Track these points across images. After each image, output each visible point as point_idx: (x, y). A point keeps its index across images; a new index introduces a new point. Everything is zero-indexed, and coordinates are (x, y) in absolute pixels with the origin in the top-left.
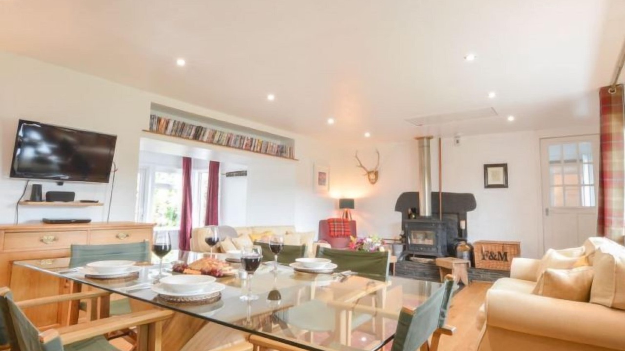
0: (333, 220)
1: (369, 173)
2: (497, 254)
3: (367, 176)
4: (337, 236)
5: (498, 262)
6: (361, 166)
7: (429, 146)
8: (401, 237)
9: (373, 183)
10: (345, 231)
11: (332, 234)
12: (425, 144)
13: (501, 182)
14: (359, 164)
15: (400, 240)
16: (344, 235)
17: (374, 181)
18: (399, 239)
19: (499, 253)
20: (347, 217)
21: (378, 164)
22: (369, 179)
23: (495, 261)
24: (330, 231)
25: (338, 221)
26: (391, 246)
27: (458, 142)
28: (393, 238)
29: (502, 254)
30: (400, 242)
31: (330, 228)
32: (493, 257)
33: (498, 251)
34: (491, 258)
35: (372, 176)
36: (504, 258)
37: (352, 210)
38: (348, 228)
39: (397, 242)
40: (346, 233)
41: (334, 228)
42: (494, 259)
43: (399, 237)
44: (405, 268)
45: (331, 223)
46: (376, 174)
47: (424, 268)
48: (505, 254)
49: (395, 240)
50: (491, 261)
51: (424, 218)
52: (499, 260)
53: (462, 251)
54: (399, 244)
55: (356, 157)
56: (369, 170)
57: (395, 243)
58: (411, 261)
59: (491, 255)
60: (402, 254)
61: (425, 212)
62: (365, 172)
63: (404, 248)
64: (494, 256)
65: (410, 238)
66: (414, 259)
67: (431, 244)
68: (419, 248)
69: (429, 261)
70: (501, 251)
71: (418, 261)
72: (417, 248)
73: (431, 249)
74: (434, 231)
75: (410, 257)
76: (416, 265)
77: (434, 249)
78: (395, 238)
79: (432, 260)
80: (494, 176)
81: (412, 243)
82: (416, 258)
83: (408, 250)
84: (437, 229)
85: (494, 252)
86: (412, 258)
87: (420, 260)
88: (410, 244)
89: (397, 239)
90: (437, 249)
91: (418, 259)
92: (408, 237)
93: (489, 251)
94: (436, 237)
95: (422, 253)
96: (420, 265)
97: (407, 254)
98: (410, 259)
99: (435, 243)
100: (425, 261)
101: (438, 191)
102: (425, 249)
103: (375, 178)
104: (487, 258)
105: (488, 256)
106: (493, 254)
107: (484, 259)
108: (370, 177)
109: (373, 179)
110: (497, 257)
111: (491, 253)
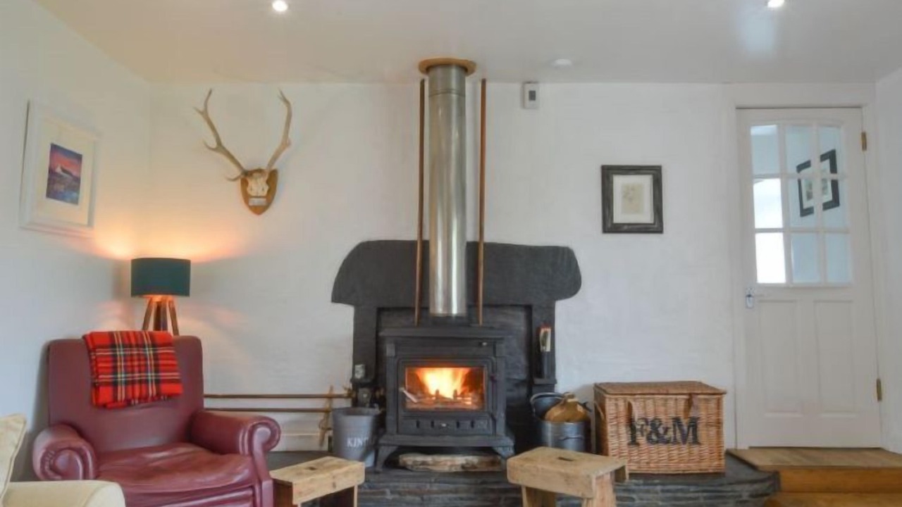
0: (110, 340)
1: (246, 176)
2: (670, 424)
3: (237, 185)
4: (128, 403)
5: (672, 447)
6: (220, 148)
7: (461, 94)
8: (350, 386)
9: (259, 210)
10: (158, 382)
11: (105, 394)
12: (454, 84)
13: (647, 217)
14: (214, 144)
15: (350, 395)
16: (158, 395)
17: (263, 201)
18: (344, 392)
19: (676, 420)
20: (160, 324)
21: (286, 143)
22: (246, 197)
23: (663, 447)
24: (96, 387)
25: (130, 340)
27: (533, 96)
28: (326, 392)
29: (684, 422)
31: (95, 372)
32: (658, 434)
33: (673, 415)
34: (654, 437)
35: (258, 187)
36: (691, 437)
37: (179, 302)
38: (171, 368)
40: (166, 388)
41: (115, 370)
42: (662, 440)
44: (389, 497)
45: (100, 353)
46: (273, 179)
47: (456, 492)
48: (694, 424)
49: (330, 397)
50: (654, 447)
51: (446, 320)
52: (675, 442)
53: (559, 422)
54: (348, 412)
55: (204, 114)
56: (247, 165)
58: (404, 468)
59: (655, 430)
61: (448, 302)
62: (236, 172)
63: (379, 426)
64: (661, 431)
65: (402, 389)
66: (415, 462)
67: (475, 407)
68: (433, 423)
69: (464, 462)
70: (682, 416)
71: (429, 467)
72: (425, 423)
73: (472, 425)
74: (485, 365)
75: (401, 456)
76: (423, 484)
77: (483, 424)
78: (332, 388)
79: (473, 459)
80: (631, 199)
81: (409, 406)
82: (420, 458)
83: (398, 432)
84: (495, 357)
85: (662, 417)
86: (409, 459)
87: (436, 463)
88: (402, 413)
89: (336, 392)
90: (495, 421)
91: (429, 459)
92: (398, 386)
93: (651, 417)
94: (490, 383)
95: (448, 441)
96: (439, 482)
97: (389, 445)
98: (401, 461)
99: (486, 404)
100: (451, 466)
101: (477, 239)
102: (455, 424)
103: (265, 193)
104: (642, 440)
105: (645, 433)
106: (660, 424)
107: (634, 442)
108: (248, 189)
109: (259, 195)
110: (671, 433)
111: (653, 425)
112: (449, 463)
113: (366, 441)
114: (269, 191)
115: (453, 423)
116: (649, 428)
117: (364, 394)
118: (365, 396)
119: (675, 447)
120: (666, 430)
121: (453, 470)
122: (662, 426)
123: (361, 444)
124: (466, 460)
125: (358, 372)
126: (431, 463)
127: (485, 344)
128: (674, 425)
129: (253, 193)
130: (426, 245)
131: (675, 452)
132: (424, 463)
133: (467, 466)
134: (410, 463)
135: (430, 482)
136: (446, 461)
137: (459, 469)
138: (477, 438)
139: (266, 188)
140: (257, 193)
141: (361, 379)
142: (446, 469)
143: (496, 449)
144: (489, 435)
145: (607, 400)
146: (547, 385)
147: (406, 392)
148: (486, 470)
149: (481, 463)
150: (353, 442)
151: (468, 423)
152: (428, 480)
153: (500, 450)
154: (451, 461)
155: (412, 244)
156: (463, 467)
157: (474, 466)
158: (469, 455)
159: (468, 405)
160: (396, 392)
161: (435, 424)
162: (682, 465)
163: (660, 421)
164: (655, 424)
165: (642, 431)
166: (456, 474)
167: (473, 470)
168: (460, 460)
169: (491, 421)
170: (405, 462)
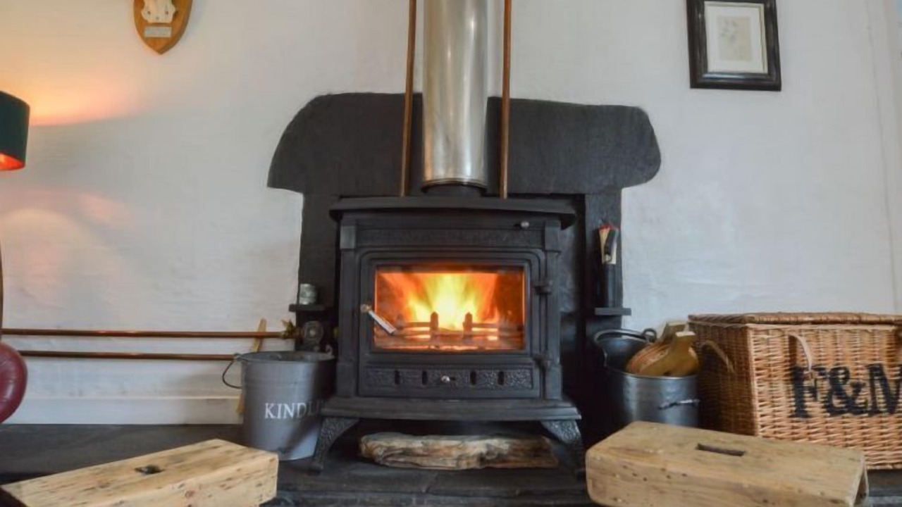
2: (863, 376)
5: (866, 419)
8: (292, 317)
9: (163, 46)
15: (291, 333)
17: (167, 33)
18: (282, 329)
19: (875, 371)
22: (141, 24)
23: (853, 421)
26: (236, 371)
28: (254, 328)
30: (286, 346)
32: (842, 396)
33: (869, 362)
34: (836, 402)
39: (272, 346)
42: (850, 407)
43: (281, 318)
49: (260, 337)
50: (836, 421)
52: (875, 411)
54: (285, 357)
57: (259, 355)
58: (371, 460)
59: (837, 390)
60: (308, 422)
61: (454, 159)
64: (849, 391)
65: (365, 308)
66: (389, 449)
67: (505, 346)
68: (425, 375)
69: (484, 450)
70: (884, 362)
71: (418, 460)
72: (411, 376)
73: (501, 379)
74: (526, 265)
75: (364, 439)
76: (404, 496)
77: (520, 378)
78: (263, 322)
79: (501, 444)
80: (732, 39)
81: (380, 343)
82: (399, 443)
83: (357, 393)
84: (545, 251)
85: (849, 365)
86: (379, 444)
87: (429, 453)
88: (366, 355)
89: (270, 329)
90: (544, 371)
91: (417, 444)
92: (359, 304)
93: (829, 366)
94: (536, 299)
95: (453, 409)
96: (437, 493)
97: (339, 417)
98: (364, 448)
99: (527, 339)
100: (459, 459)
101: (500, 94)
102: (468, 379)
103: (169, 19)
104: (814, 407)
105: (819, 396)
106: (846, 379)
107: (800, 412)
108: (144, 13)
109: (160, 21)
110: (865, 394)
111: (834, 381)
112: (455, 453)
113: (302, 409)
114: (176, 15)
115: (464, 376)
116: (826, 385)
117: (312, 331)
118: (312, 333)
119: (875, 419)
120: (857, 387)
121: (464, 465)
122: (849, 382)
123: (292, 414)
124: (488, 446)
125: (304, 293)
126: (421, 452)
127: (525, 224)
128: (872, 381)
129: (150, 19)
130: (417, 100)
131: (875, 430)
132: (406, 452)
133: (488, 458)
134: (379, 452)
135: (419, 494)
136: (450, 448)
137: (475, 464)
138: (509, 405)
139: (172, 10)
140: (158, 18)
141: (309, 305)
142: (450, 464)
143: (547, 425)
144: (532, 399)
145: (751, 334)
146: (613, 316)
147: (374, 315)
148: (525, 465)
149: (514, 451)
150: (274, 411)
151: (494, 375)
152: (415, 489)
153: (555, 428)
154: (457, 447)
155: (397, 98)
156: (481, 458)
157: (501, 458)
158: (493, 436)
159: (493, 342)
160: (356, 314)
161: (430, 377)
162: (888, 453)
163: (847, 372)
164: (836, 378)
165: (813, 391)
166: (469, 472)
167: (499, 466)
168: (476, 446)
169: (537, 372)
170: (370, 451)
